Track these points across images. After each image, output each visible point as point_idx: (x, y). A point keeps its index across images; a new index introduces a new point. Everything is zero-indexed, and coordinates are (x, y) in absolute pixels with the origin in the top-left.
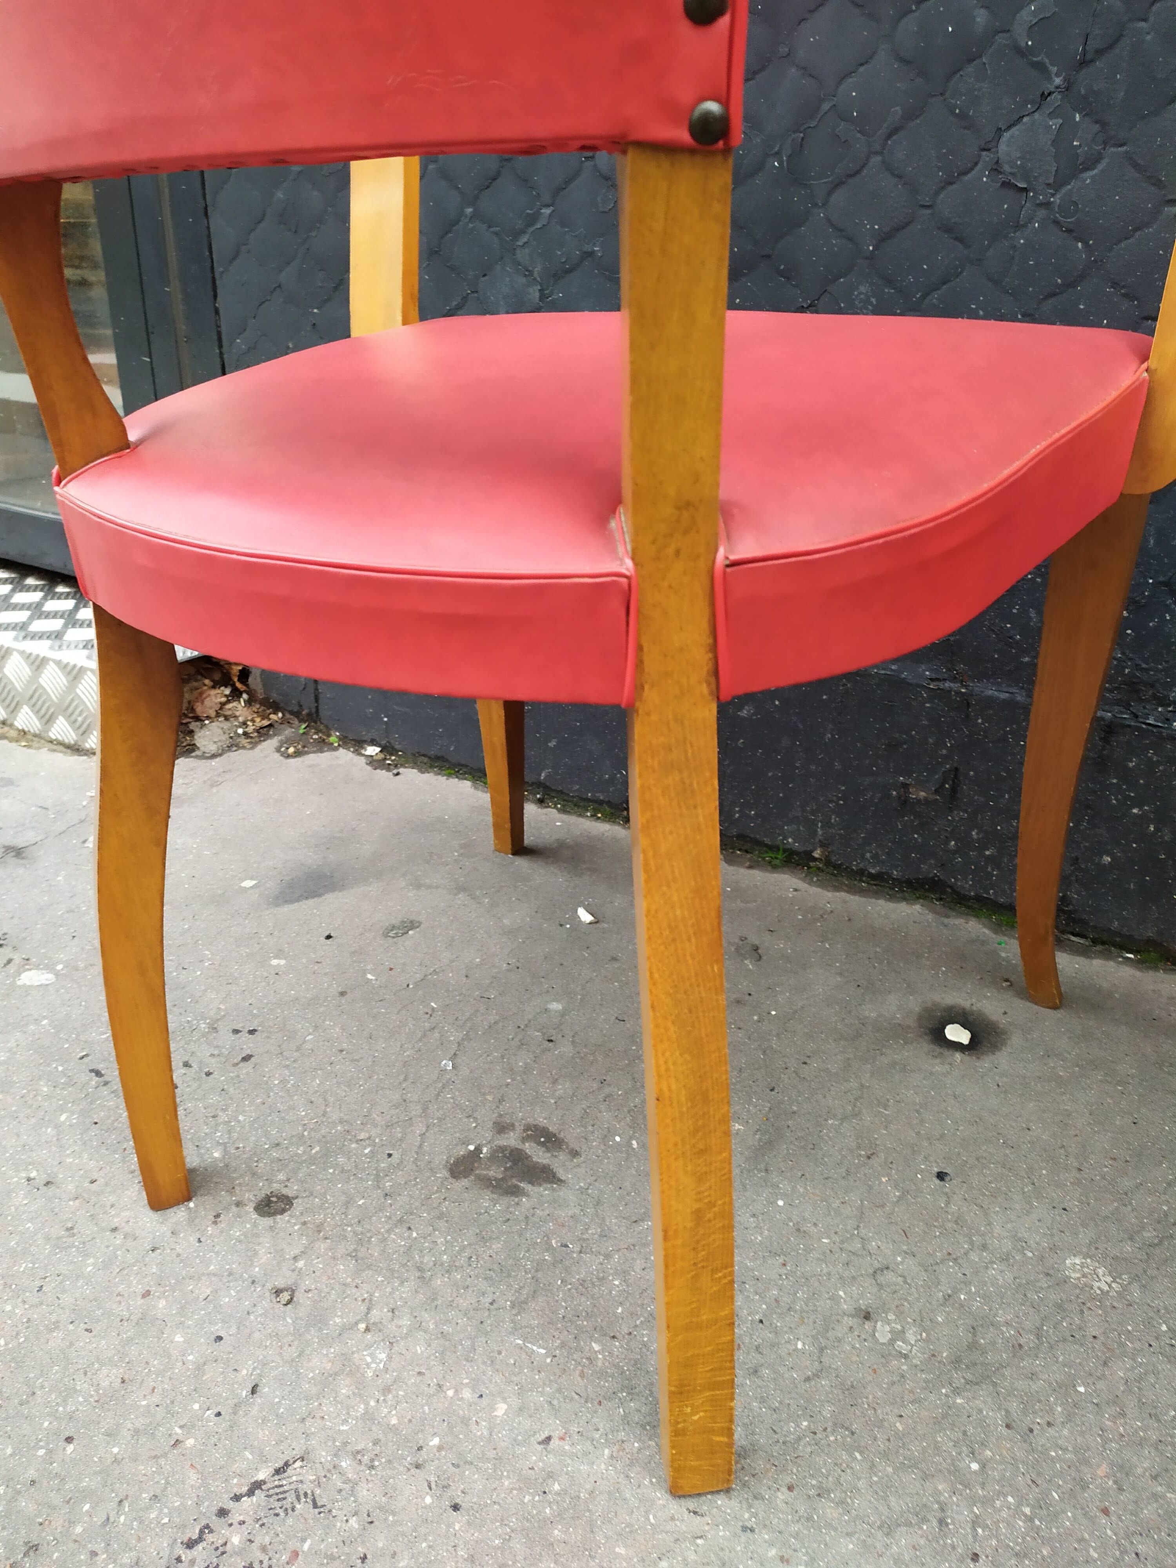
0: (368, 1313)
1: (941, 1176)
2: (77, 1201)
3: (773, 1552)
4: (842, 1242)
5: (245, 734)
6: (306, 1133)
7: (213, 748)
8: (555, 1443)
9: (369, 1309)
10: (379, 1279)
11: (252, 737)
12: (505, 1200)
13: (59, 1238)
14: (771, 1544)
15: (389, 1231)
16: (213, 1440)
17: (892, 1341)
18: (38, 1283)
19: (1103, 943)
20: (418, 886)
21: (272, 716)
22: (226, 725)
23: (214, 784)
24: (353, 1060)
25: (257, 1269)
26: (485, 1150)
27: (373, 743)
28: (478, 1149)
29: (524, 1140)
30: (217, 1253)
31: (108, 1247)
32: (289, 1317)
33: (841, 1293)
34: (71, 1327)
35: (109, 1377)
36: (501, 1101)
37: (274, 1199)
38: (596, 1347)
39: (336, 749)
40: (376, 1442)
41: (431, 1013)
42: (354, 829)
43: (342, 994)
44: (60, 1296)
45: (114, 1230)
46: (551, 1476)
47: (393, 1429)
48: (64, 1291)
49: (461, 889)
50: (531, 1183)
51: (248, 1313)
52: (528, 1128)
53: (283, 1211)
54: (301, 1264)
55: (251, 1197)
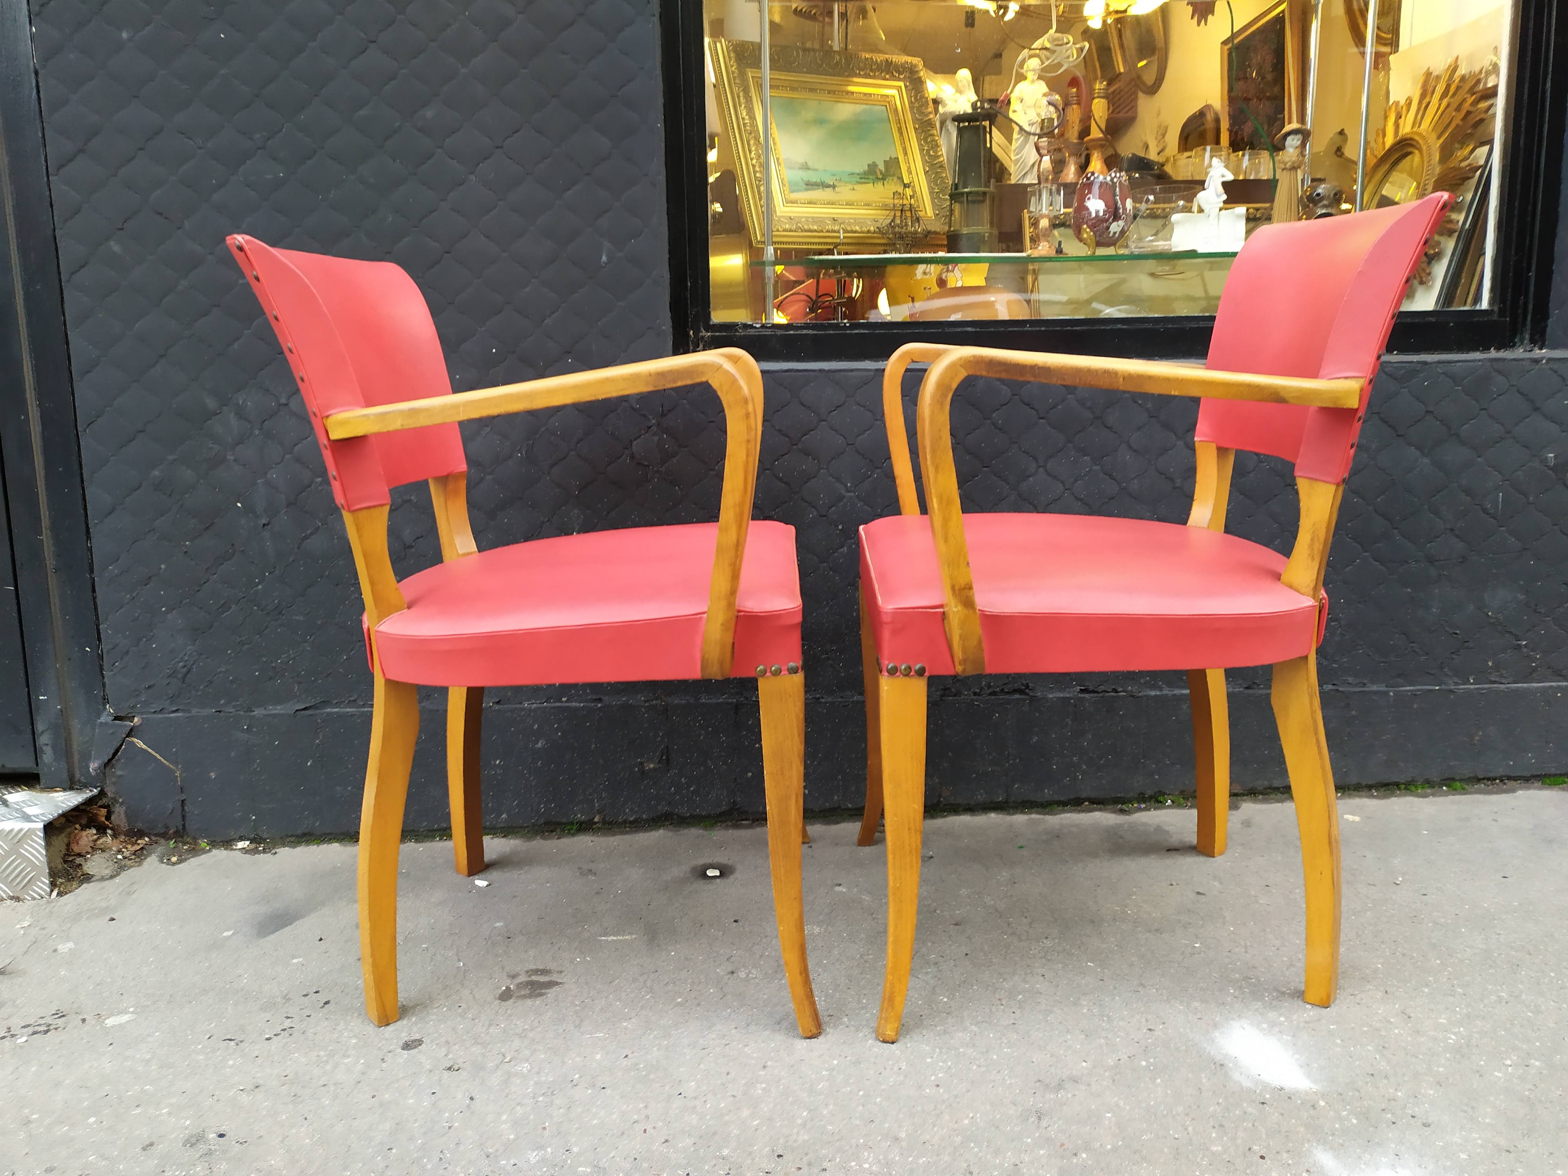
0: (504, 1056)
1: (736, 921)
2: (286, 1086)
3: (740, 1046)
4: (708, 956)
5: (125, 858)
7: (107, 872)
8: (630, 1056)
10: (499, 1045)
11: (132, 859)
12: (539, 999)
13: (292, 1101)
14: (739, 1044)
15: (487, 1030)
16: (468, 1119)
17: (747, 976)
18: (301, 1118)
19: (757, 820)
21: (139, 842)
22: (106, 855)
23: (129, 894)
25: (428, 1067)
26: (512, 987)
27: (241, 839)
28: (508, 988)
29: (530, 976)
30: (398, 1070)
31: (328, 1092)
32: (463, 1074)
33: (718, 970)
34: (343, 1122)
35: (386, 1126)
36: (503, 968)
37: (410, 1043)
38: (625, 1024)
39: (210, 850)
40: (549, 1088)
42: (276, 888)
44: (321, 1116)
45: (324, 1086)
46: (637, 1064)
47: (553, 1081)
48: (322, 1114)
50: (547, 989)
51: (440, 1080)
52: (527, 972)
53: (420, 1045)
54: (450, 1056)
55: (395, 1047)
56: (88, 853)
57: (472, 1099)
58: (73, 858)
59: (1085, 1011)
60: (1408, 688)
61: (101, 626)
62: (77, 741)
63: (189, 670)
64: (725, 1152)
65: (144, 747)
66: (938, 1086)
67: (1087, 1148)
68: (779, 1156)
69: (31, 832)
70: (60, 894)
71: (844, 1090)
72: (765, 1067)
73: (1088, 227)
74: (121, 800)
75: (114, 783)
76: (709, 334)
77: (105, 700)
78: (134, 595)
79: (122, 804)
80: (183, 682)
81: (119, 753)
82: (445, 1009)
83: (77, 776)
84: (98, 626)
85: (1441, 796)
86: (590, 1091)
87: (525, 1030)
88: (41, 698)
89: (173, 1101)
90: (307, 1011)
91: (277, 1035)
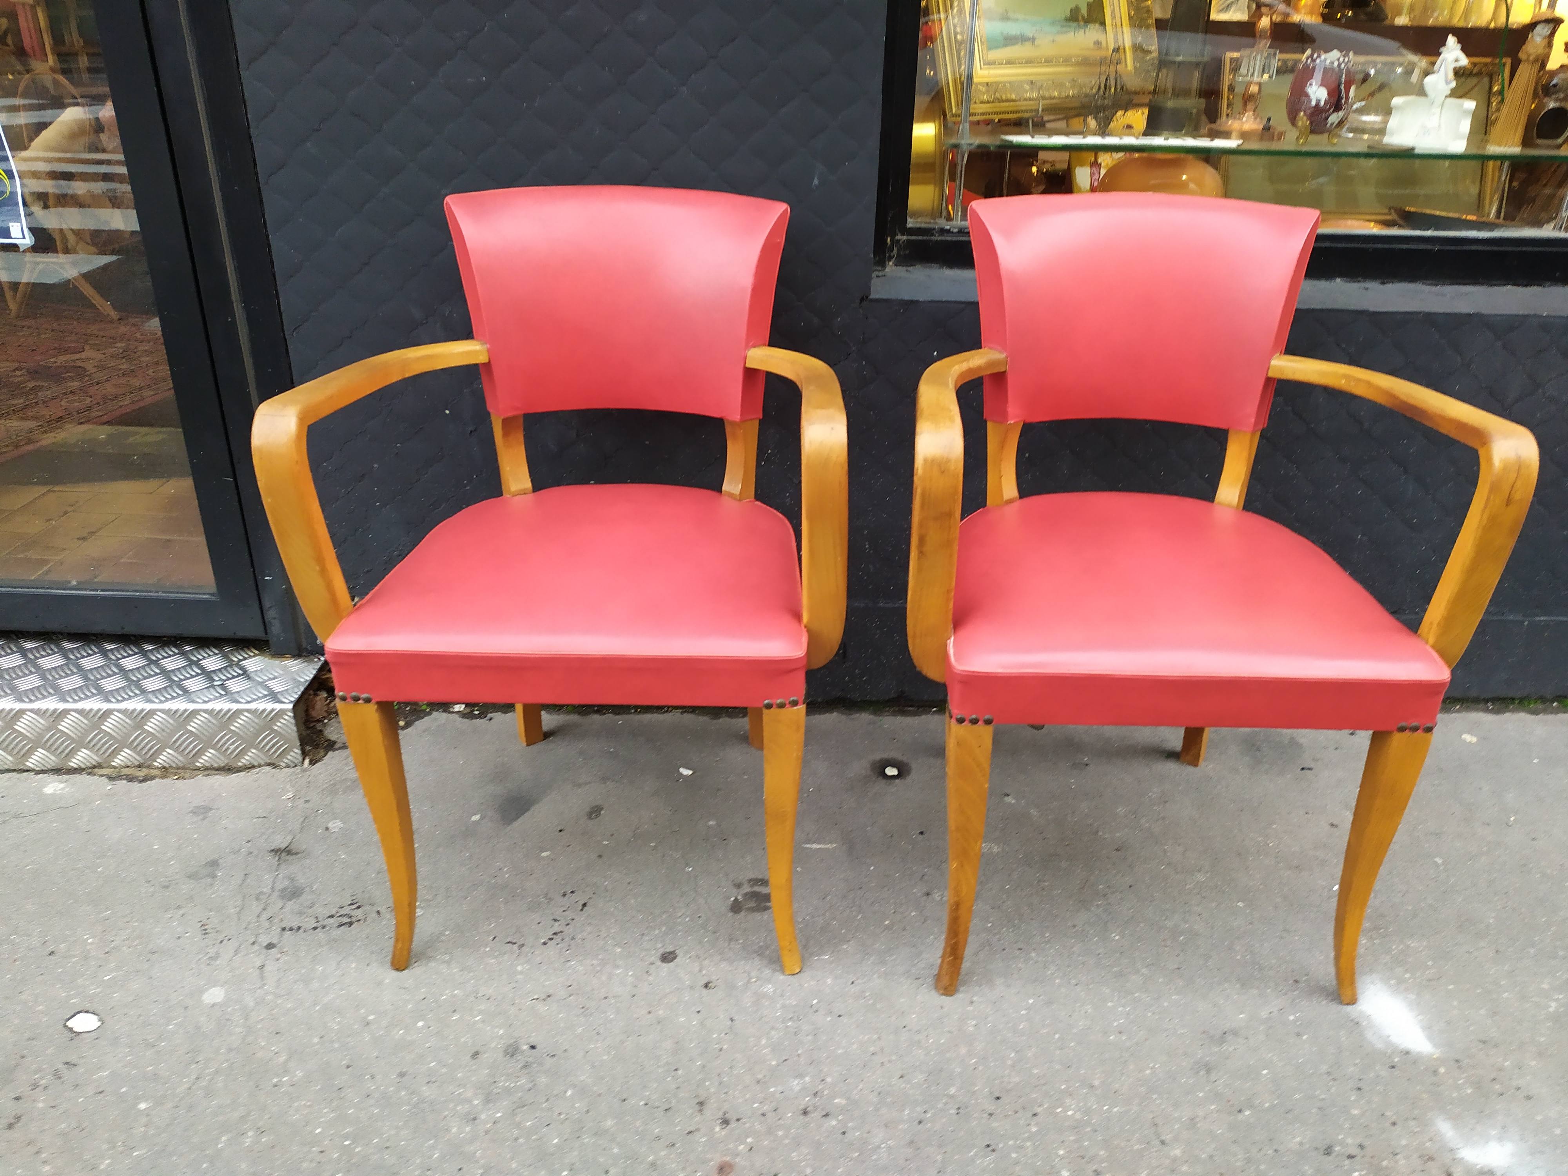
1: (921, 833)
2: (573, 996)
4: (903, 872)
6: (651, 924)
8: (856, 982)
9: (749, 974)
10: (743, 963)
12: (764, 913)
13: (582, 1013)
15: (729, 945)
16: (733, 1042)
17: (941, 899)
18: (594, 1032)
20: (580, 785)
24: (640, 885)
25: (687, 982)
26: (739, 897)
28: (736, 900)
29: (752, 886)
30: (664, 985)
31: (611, 1005)
32: (719, 993)
33: (914, 891)
34: (630, 1039)
35: (668, 1045)
36: (727, 875)
37: (666, 955)
38: (846, 947)
39: (430, 713)
40: (794, 1012)
41: (654, 849)
43: (600, 856)
44: (610, 1031)
45: (606, 998)
46: (863, 991)
47: (796, 1006)
48: (610, 1029)
49: (604, 780)
50: (767, 903)
51: (701, 998)
52: (750, 881)
53: (675, 958)
54: (704, 972)
55: (655, 957)
56: (324, 718)
57: (732, 1020)
58: (314, 724)
59: (1238, 957)
60: (1542, 618)
64: (952, 1091)
66: (1120, 1033)
67: (1251, 1107)
68: (998, 1098)
69: (282, 712)
70: (313, 762)
71: (1042, 1032)
72: (972, 1002)
73: (1305, 114)
76: (905, 238)
78: (349, 490)
82: (687, 919)
83: (304, 644)
85: (1551, 713)
86: (829, 1019)
87: (761, 947)
88: (266, 578)
89: (482, 1007)
90: (570, 914)
91: (551, 939)
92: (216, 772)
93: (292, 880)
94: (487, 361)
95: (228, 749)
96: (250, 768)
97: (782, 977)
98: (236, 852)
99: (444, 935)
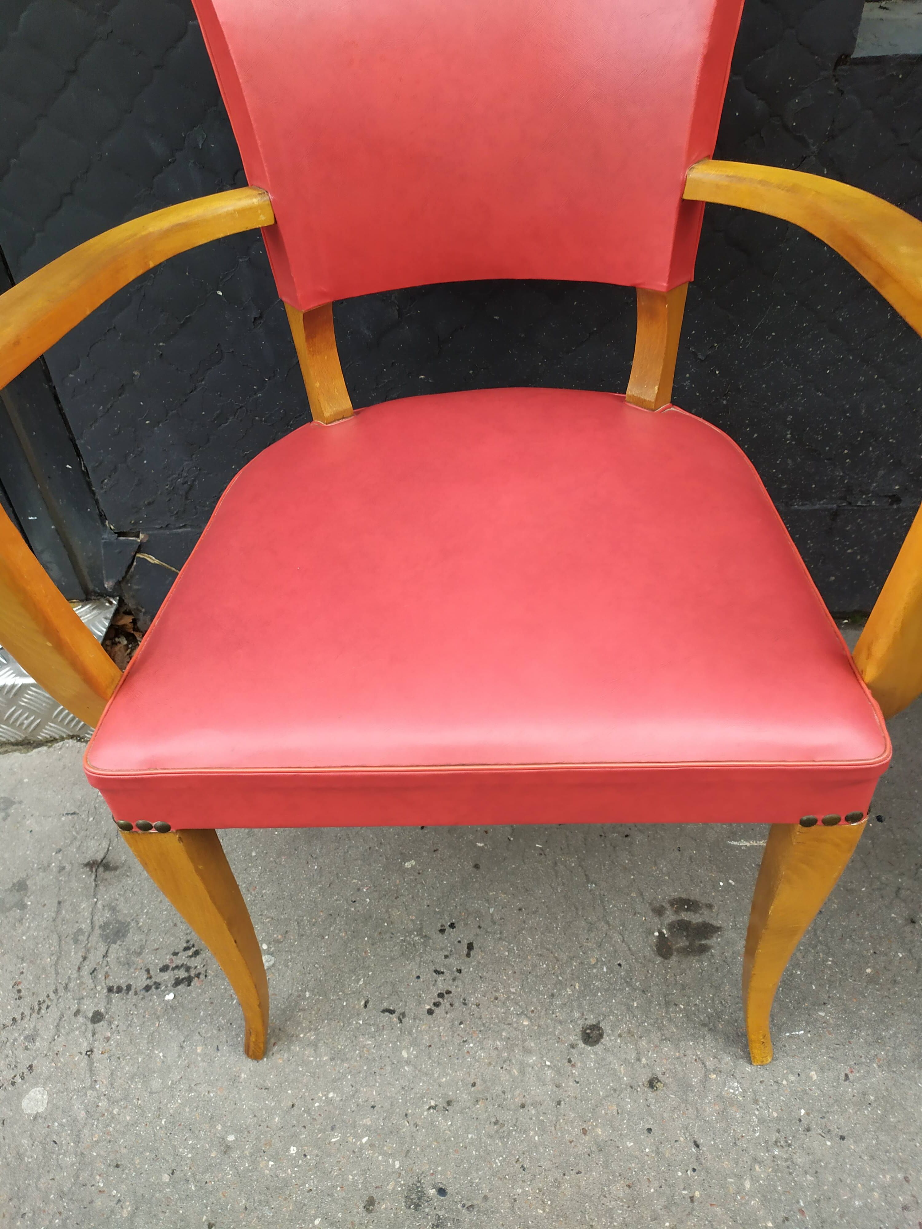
0: (705, 1066)
1: (879, 818)
2: (480, 1103)
4: (871, 885)
6: (560, 978)
8: (851, 1076)
9: (703, 1063)
10: (691, 1044)
12: (704, 956)
13: (497, 1132)
15: (667, 1012)
16: (706, 1185)
18: (518, 1166)
24: (535, 912)
25: (625, 1079)
26: (665, 931)
28: (661, 933)
29: (677, 913)
30: (594, 1083)
31: (531, 1119)
32: (670, 1094)
33: (893, 915)
34: (567, 1177)
35: (619, 1189)
36: (641, 894)
37: (588, 1031)
38: (822, 1014)
40: (778, 1131)
41: (542, 853)
43: (476, 867)
44: (539, 1164)
45: (523, 1106)
46: (864, 1094)
47: (779, 1119)
48: (538, 1161)
50: (706, 938)
51: (648, 1106)
52: (673, 903)
53: (601, 1036)
54: (644, 1060)
55: (575, 1037)
57: (697, 1146)
61: (77, 442)
62: (82, 557)
63: (191, 487)
65: (157, 561)
74: (143, 610)
75: (133, 597)
77: (103, 517)
78: (109, 406)
79: (145, 614)
80: (186, 498)
81: (132, 569)
82: (605, 970)
83: (91, 586)
84: (73, 440)
86: (828, 1143)
87: (710, 1016)
88: (30, 518)
89: (367, 1121)
90: (454, 962)
91: (437, 1005)
92: (15, 747)
93: (113, 909)
94: (272, 222)
95: (22, 724)
96: (51, 741)
97: (748, 1069)
98: (46, 868)
99: (305, 998)
